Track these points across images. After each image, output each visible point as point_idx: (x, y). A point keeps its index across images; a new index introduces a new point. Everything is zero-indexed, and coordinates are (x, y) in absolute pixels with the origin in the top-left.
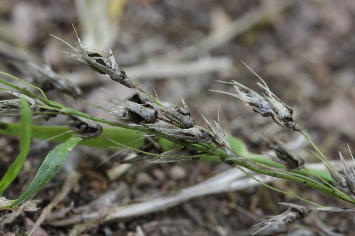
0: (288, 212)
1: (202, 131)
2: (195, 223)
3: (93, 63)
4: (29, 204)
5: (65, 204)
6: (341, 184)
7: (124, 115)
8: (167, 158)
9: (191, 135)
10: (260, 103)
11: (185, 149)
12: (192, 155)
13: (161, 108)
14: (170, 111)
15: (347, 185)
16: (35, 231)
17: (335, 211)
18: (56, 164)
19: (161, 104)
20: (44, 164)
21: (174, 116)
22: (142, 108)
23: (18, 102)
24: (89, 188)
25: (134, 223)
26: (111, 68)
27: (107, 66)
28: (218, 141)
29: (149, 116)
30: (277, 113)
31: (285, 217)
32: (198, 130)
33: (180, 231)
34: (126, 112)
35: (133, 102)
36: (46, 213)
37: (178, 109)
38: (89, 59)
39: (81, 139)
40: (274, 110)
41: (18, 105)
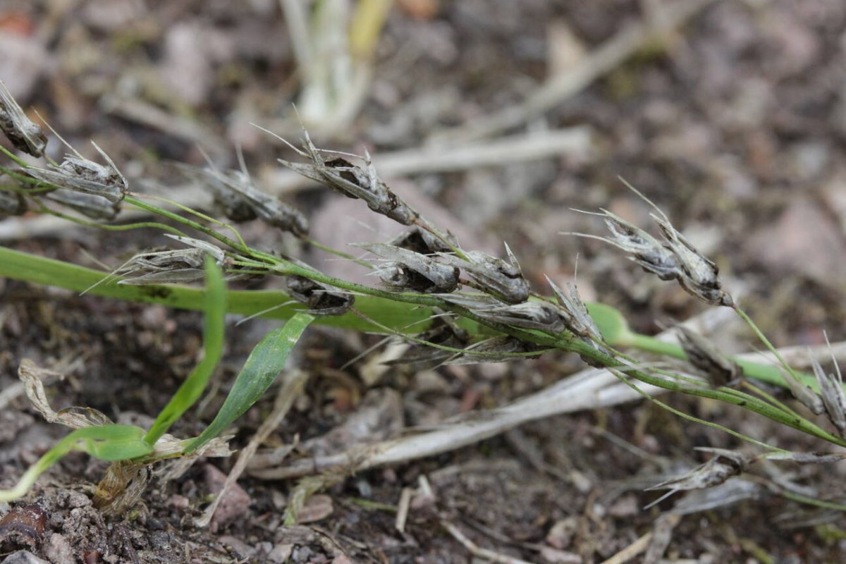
0: (713, 465)
1: (546, 309)
2: (529, 466)
3: (334, 179)
4: (216, 444)
5: (282, 435)
6: (813, 409)
7: (396, 277)
8: (478, 357)
9: (525, 317)
10: (656, 255)
11: (509, 339)
12: (527, 351)
13: (466, 264)
14: (483, 271)
15: (824, 410)
16: (227, 493)
17: (800, 460)
18: (268, 371)
19: (467, 256)
20: (245, 370)
21: (491, 280)
22: (430, 263)
23: (192, 256)
24: (327, 402)
25: (415, 471)
26: (369, 188)
27: (362, 186)
28: (577, 326)
29: (443, 277)
30: (688, 274)
31: (705, 475)
32: (539, 307)
33: (501, 483)
34: (398, 271)
35: (412, 252)
36: (248, 456)
37: (499, 267)
38: (327, 172)
39: (312, 318)
40: (683, 267)
41: (191, 261)
